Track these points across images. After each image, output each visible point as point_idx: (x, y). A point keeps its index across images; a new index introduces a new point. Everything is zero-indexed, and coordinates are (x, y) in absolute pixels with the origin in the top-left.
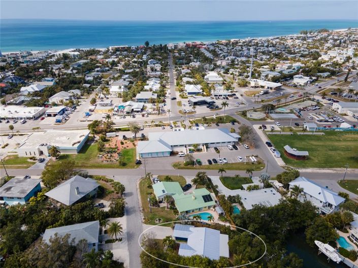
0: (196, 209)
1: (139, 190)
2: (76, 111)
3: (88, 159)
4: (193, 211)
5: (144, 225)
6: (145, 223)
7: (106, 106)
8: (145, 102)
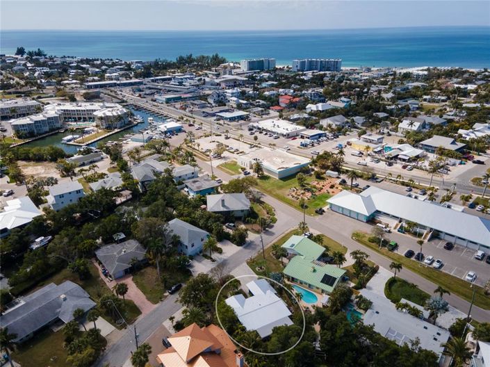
0: (306, 283)
1: (283, 235)
2: (335, 139)
3: (281, 187)
4: (301, 283)
5: (245, 264)
6: (248, 263)
7: (370, 142)
8: (427, 150)
